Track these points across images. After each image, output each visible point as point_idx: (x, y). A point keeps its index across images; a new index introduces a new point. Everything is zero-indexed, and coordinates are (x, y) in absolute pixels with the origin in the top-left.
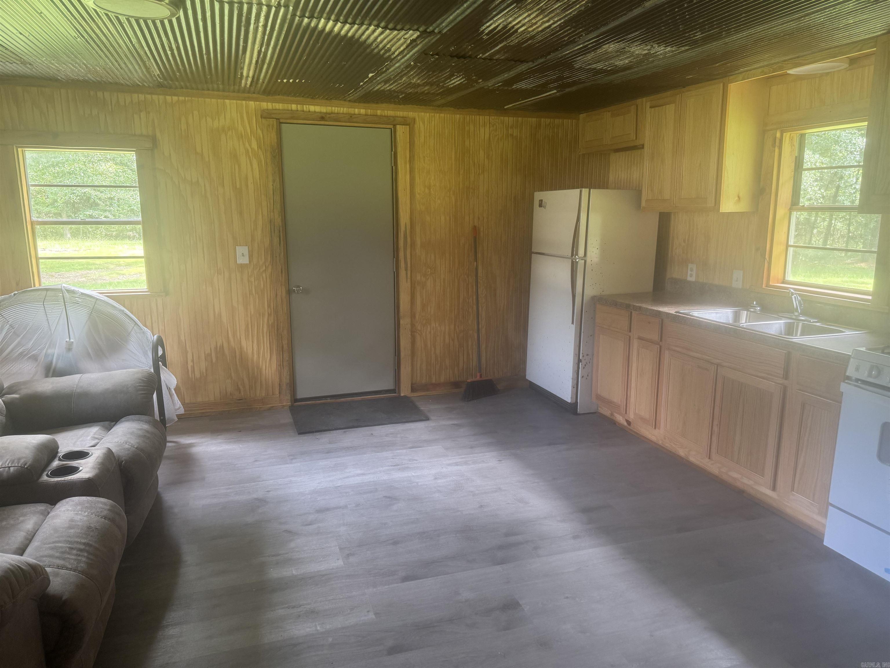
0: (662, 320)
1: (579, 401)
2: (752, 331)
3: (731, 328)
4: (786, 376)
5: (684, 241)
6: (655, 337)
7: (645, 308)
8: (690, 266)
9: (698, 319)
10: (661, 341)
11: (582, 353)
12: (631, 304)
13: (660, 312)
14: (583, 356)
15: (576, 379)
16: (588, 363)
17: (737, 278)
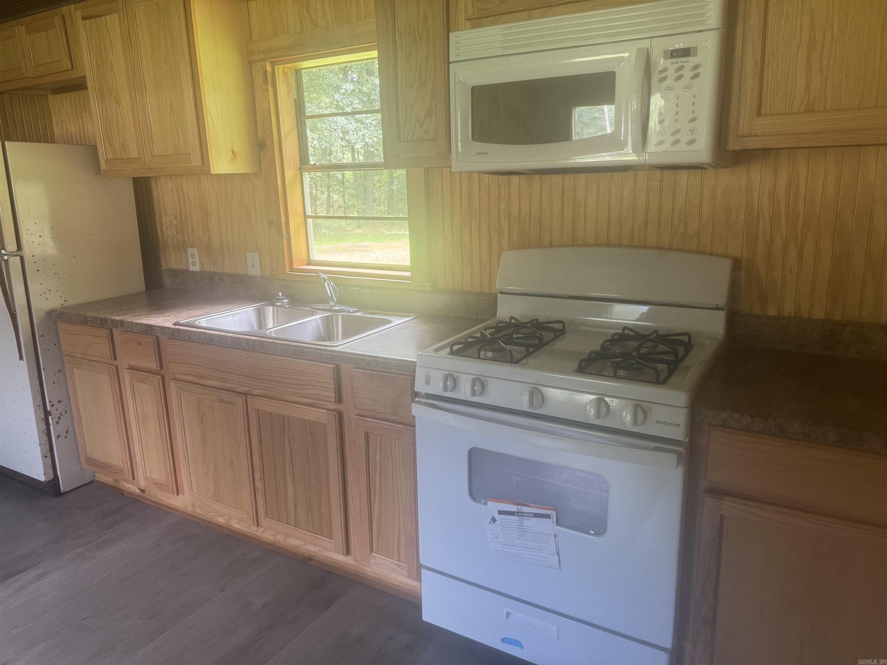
0: (158, 338)
1: (61, 474)
2: (284, 342)
3: (256, 340)
4: (339, 399)
5: (176, 218)
6: (153, 365)
7: (129, 322)
8: (190, 251)
9: (207, 331)
10: (161, 367)
11: (50, 402)
12: (108, 317)
13: (150, 327)
14: (52, 405)
15: (47, 443)
16: (63, 413)
17: (253, 263)
